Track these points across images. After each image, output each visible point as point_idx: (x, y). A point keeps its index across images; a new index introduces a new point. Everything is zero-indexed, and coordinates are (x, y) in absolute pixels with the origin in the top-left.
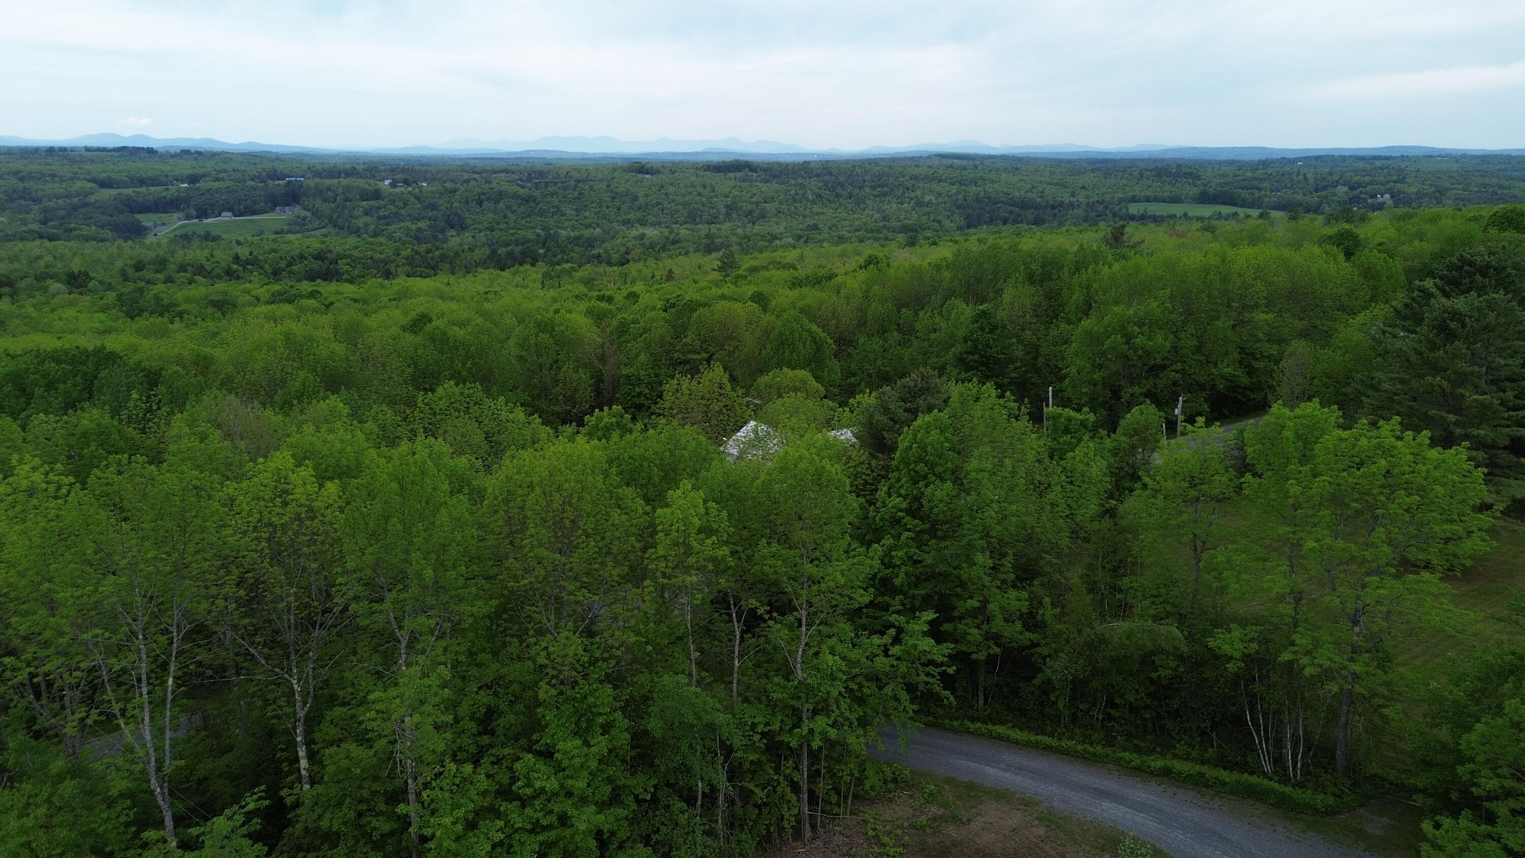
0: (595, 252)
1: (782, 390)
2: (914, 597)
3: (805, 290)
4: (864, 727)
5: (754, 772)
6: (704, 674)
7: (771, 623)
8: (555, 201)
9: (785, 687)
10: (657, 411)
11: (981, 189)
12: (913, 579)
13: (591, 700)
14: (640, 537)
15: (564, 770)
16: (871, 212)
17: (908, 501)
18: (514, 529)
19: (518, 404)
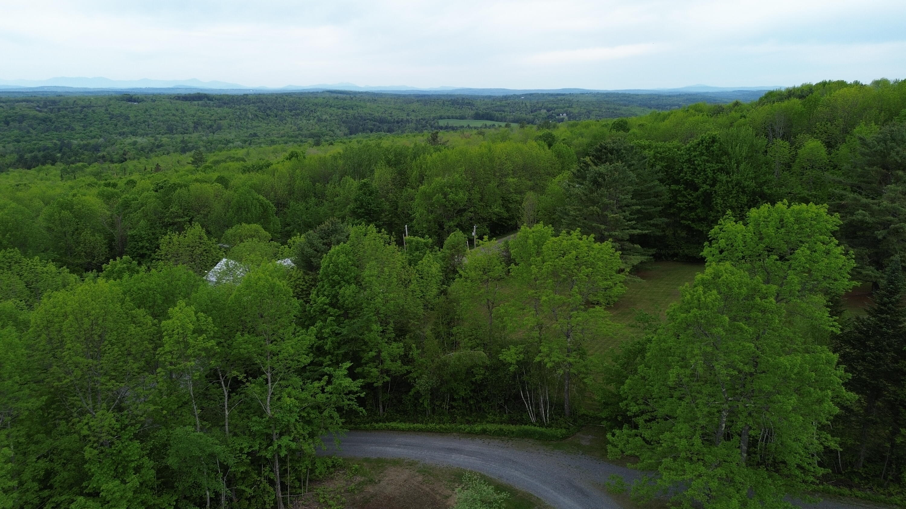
0: (100, 154)
1: (243, 238)
2: (337, 355)
3: (252, 174)
4: (313, 438)
5: (243, 479)
6: (204, 423)
7: (248, 384)
8: (67, 120)
9: (260, 422)
10: (156, 257)
11: (356, 111)
12: (336, 344)
13: (124, 453)
14: (151, 341)
15: (108, 502)
16: (290, 125)
17: (329, 298)
18: (55, 346)
19: (50, 260)
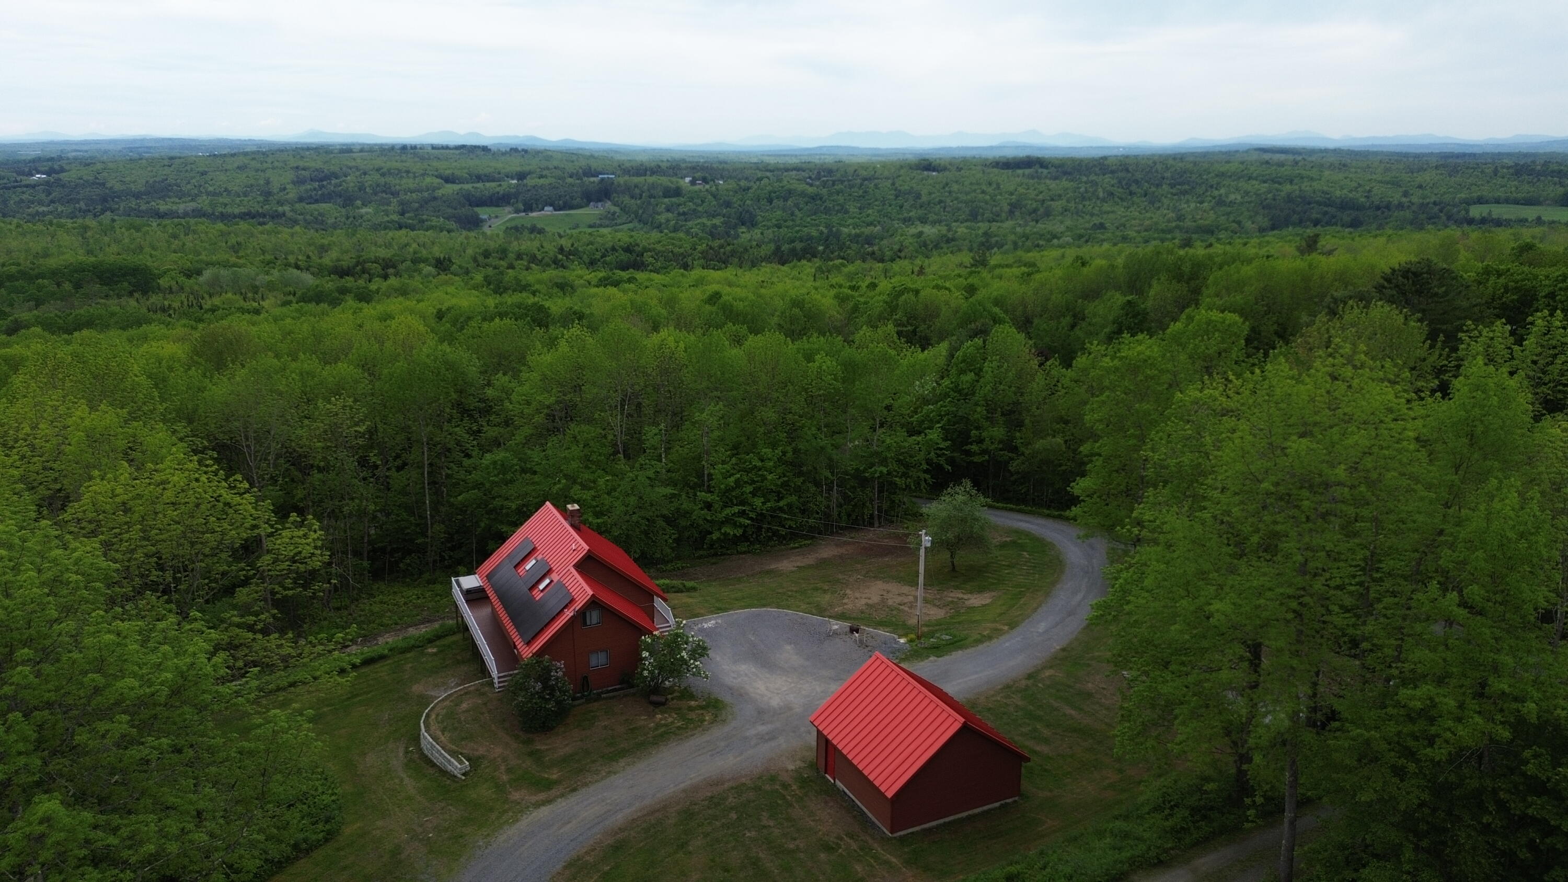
0: (870, 249)
8: (841, 199)
11: (1297, 187)
